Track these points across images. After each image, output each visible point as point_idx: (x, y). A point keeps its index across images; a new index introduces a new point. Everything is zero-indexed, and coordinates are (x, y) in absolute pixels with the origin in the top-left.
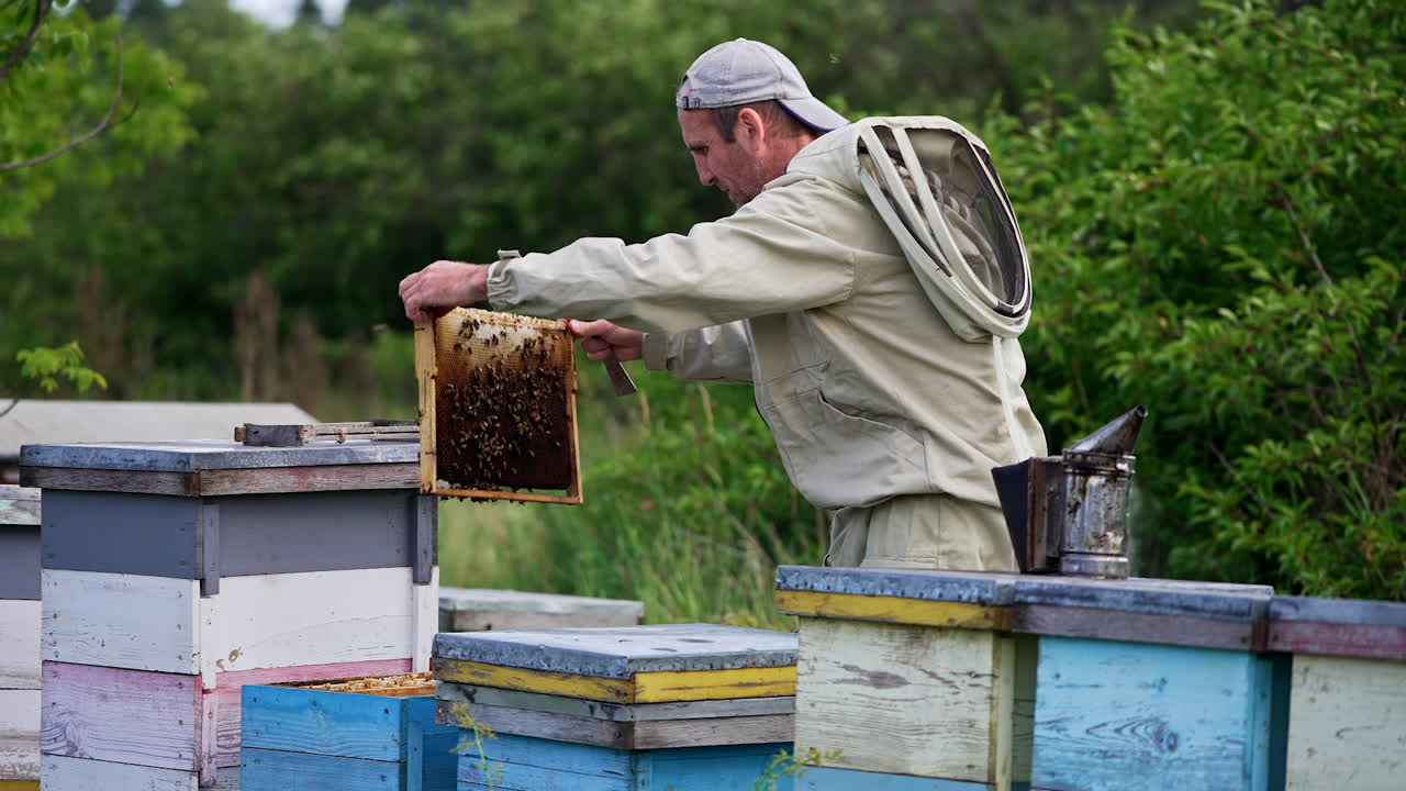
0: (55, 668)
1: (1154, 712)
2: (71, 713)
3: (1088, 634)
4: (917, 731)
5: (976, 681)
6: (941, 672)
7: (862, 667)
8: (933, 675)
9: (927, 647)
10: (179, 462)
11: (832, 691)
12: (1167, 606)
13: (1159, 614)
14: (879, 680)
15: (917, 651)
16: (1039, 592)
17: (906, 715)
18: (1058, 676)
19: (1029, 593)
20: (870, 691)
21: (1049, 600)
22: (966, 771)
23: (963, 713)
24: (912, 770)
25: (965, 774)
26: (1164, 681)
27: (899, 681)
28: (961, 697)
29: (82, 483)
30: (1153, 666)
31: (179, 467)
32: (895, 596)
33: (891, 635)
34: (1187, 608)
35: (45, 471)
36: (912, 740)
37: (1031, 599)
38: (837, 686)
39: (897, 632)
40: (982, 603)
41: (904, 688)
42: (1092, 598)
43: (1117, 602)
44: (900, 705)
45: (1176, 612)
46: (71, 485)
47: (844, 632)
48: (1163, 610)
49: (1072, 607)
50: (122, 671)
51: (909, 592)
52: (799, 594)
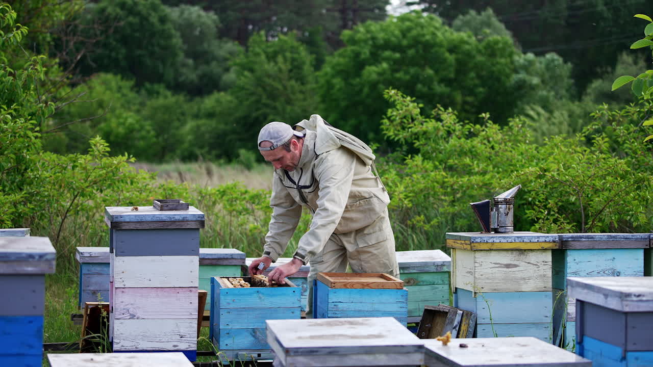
0: (123, 290)
1: (611, 267)
2: (131, 304)
3: (591, 248)
4: (524, 279)
5: (546, 264)
6: (532, 262)
7: (501, 263)
8: (529, 263)
9: (527, 255)
10: (199, 217)
11: (490, 271)
12: (619, 238)
13: (617, 241)
14: (508, 266)
15: (522, 257)
16: (572, 237)
17: (520, 275)
18: (575, 260)
19: (568, 238)
20: (505, 269)
21: (576, 239)
22: (544, 288)
23: (542, 273)
24: (523, 290)
25: (544, 289)
26: (614, 258)
27: (516, 266)
28: (540, 269)
29: (146, 227)
30: (610, 254)
31: (199, 219)
32: (520, 242)
33: (512, 253)
34: (627, 238)
35: (126, 224)
36: (522, 282)
37: (570, 239)
38: (492, 269)
39: (515, 252)
40: (554, 242)
41: (518, 268)
42: (592, 238)
43: (601, 238)
44: (517, 272)
45: (622, 240)
46: (140, 228)
47: (493, 253)
48: (617, 239)
49: (585, 241)
50: (159, 289)
51: (525, 240)
52: (481, 244)
